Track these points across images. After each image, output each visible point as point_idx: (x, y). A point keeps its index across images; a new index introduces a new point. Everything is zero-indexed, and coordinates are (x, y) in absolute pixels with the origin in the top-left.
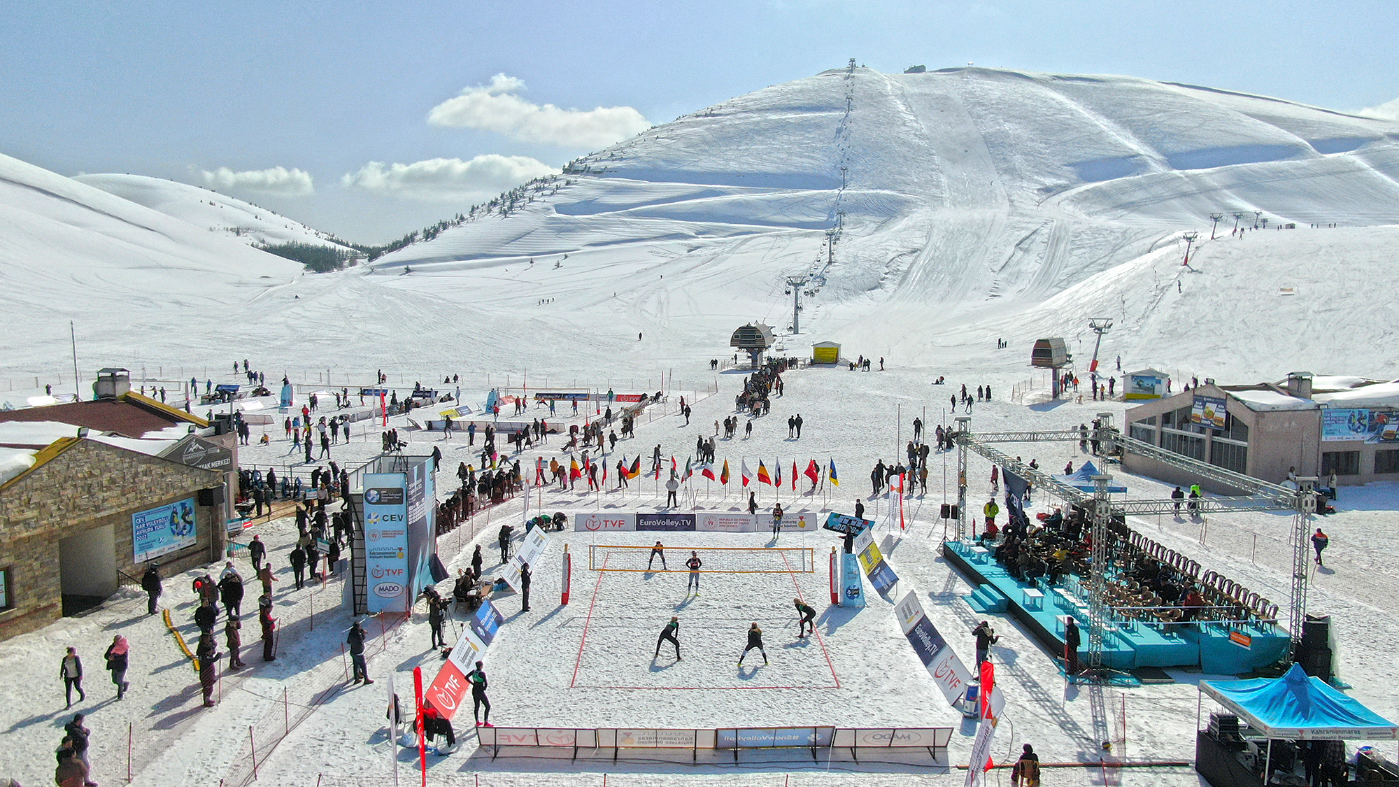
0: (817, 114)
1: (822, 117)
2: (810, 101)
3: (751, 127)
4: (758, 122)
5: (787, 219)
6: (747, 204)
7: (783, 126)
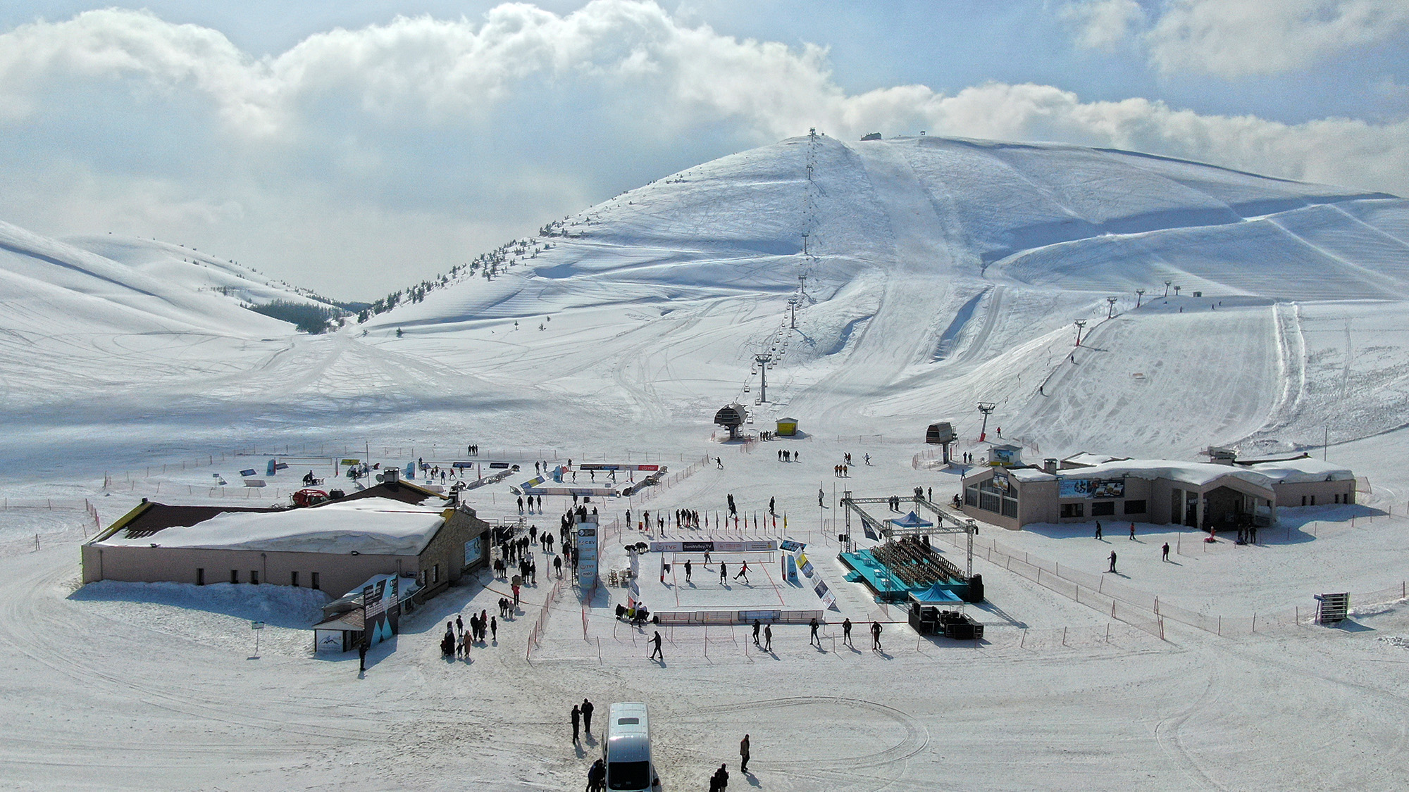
0: (780, 182)
1: (785, 185)
2: (774, 170)
3: (719, 194)
4: (725, 190)
5: (754, 283)
6: (715, 269)
7: (749, 194)
